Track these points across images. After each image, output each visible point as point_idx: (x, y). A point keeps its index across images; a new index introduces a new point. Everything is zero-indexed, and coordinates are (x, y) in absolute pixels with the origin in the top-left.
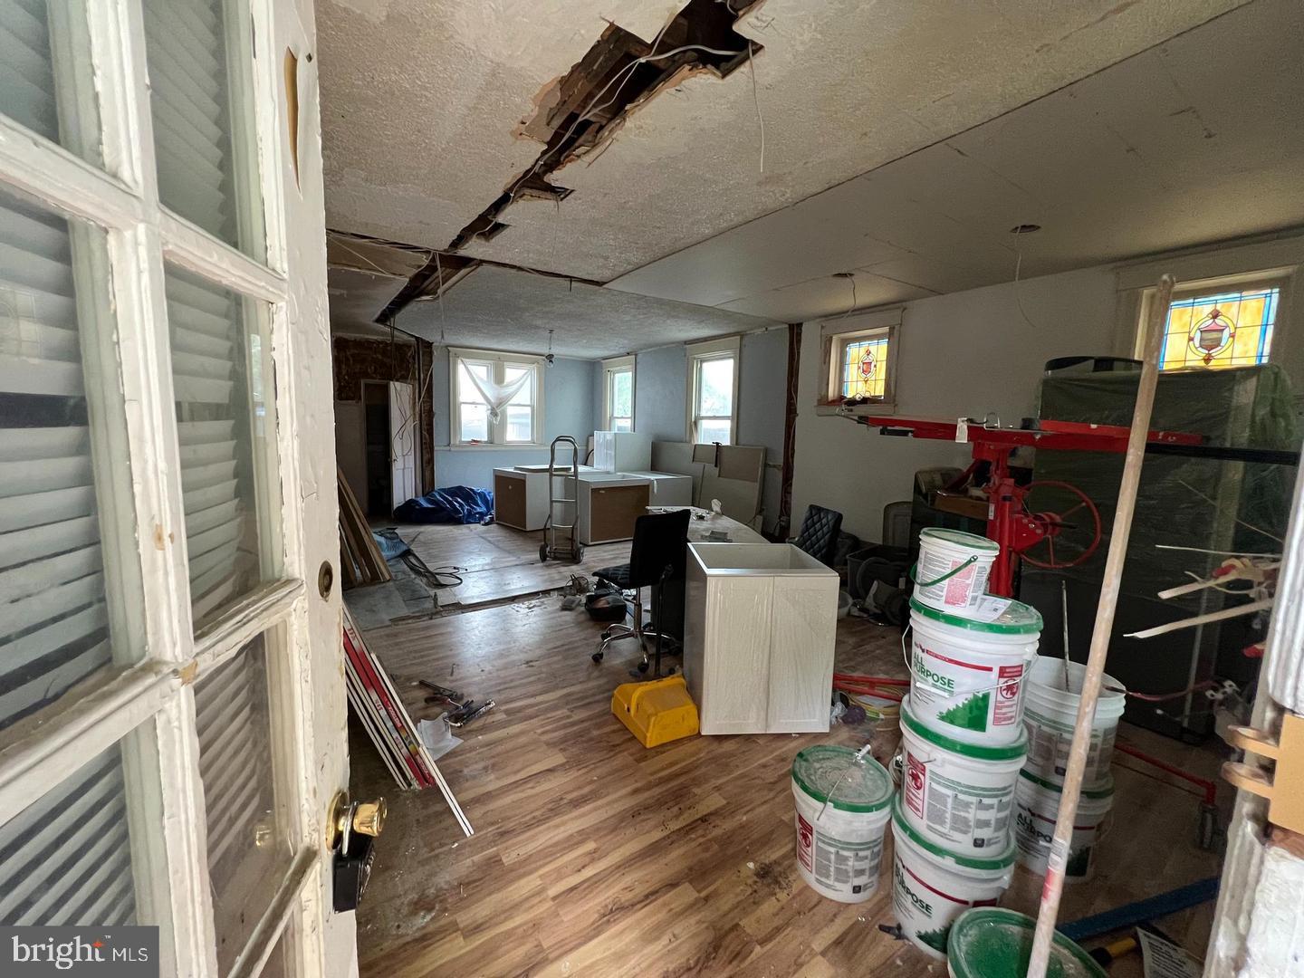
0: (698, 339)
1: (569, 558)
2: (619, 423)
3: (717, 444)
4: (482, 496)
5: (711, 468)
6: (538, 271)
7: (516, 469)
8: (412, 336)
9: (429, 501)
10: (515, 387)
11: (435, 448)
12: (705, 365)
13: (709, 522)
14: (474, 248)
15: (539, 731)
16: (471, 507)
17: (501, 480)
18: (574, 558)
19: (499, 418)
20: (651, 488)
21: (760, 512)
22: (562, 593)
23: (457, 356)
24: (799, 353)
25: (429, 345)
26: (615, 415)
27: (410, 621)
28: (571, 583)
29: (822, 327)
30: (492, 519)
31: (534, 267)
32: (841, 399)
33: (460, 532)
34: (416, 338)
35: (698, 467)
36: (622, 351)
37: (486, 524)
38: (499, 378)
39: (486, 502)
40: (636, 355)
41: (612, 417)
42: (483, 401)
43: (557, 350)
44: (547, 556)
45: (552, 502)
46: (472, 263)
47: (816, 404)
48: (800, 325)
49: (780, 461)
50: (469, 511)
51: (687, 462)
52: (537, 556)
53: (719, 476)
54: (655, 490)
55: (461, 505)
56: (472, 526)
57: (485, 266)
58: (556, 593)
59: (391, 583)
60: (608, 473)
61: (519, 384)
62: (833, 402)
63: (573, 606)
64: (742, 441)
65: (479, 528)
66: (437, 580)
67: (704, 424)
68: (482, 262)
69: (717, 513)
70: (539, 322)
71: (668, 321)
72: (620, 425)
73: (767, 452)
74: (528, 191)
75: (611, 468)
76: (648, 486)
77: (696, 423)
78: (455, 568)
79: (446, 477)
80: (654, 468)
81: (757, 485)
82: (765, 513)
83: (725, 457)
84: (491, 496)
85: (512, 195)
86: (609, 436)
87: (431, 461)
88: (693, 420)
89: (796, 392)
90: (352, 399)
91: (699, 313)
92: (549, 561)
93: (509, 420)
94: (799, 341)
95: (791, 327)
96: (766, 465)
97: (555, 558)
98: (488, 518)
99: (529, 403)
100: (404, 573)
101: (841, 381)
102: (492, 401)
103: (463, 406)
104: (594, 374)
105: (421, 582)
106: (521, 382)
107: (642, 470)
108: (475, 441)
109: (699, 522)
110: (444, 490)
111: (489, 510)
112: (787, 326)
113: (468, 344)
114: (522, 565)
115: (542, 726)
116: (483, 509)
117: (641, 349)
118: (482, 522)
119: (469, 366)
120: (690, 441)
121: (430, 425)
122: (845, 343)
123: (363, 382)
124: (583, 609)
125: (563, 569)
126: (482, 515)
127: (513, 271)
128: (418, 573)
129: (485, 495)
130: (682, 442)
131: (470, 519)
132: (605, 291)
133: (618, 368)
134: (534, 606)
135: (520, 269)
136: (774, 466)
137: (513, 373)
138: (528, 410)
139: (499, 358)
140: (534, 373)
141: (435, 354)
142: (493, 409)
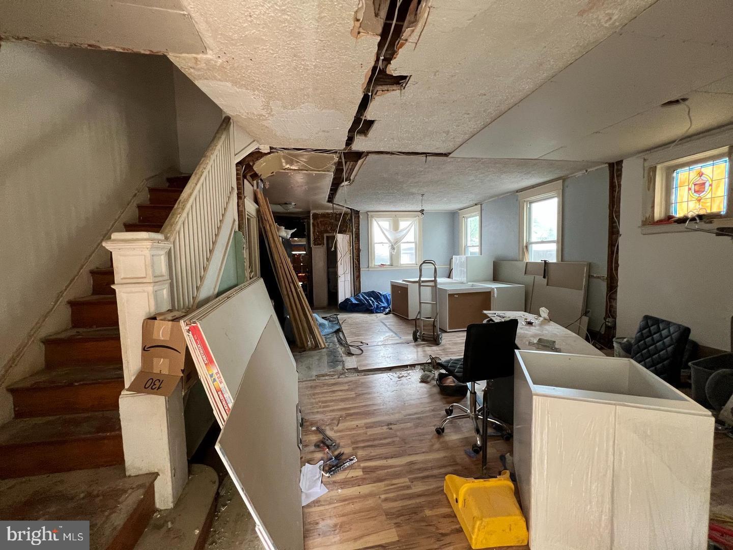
0: (527, 187)
1: (432, 341)
2: (471, 250)
3: (545, 261)
4: (385, 297)
5: (540, 279)
6: (403, 153)
7: (404, 281)
8: (348, 208)
9: (356, 299)
10: (405, 232)
11: (361, 269)
12: (534, 206)
13: (537, 328)
14: (360, 144)
15: (383, 497)
16: (379, 304)
17: (395, 288)
18: (434, 341)
19: (395, 251)
20: (492, 294)
21: (586, 313)
22: (423, 367)
23: (372, 217)
24: (620, 186)
25: (357, 212)
26: (469, 245)
27: (327, 378)
28: (430, 361)
29: (645, 160)
30: (390, 311)
31: (400, 150)
32: (669, 219)
33: (370, 318)
34: (351, 209)
35: (529, 279)
36: (472, 203)
37: (386, 314)
38: (396, 227)
39: (387, 300)
40: (481, 205)
41: (466, 246)
42: (386, 241)
43: (427, 207)
44: (418, 338)
45: (420, 303)
46: (363, 155)
47: (640, 224)
48: (620, 163)
49: (604, 273)
50: (377, 306)
51: (520, 275)
52: (411, 337)
53: (547, 285)
54: (496, 295)
55: (373, 302)
56: (378, 315)
57: (370, 156)
58: (419, 367)
59: (325, 350)
60: (462, 283)
61: (407, 230)
62: (661, 222)
63: (429, 380)
64: (566, 257)
65: (381, 316)
66: (349, 350)
67: (534, 248)
68: (368, 153)
69: (545, 319)
70: (414, 190)
71: (502, 176)
72: (471, 251)
73: (590, 266)
74: (379, 88)
75: (464, 279)
76: (490, 292)
77: (527, 247)
78: (361, 343)
79: (367, 285)
80: (496, 278)
81: (582, 293)
82: (589, 314)
83: (552, 272)
84: (390, 298)
85: (370, 94)
86: (463, 258)
87: (359, 277)
88: (525, 245)
89: (618, 217)
90: (320, 245)
91: (525, 165)
92: (419, 341)
93: (402, 252)
94: (619, 176)
95: (611, 165)
96: (590, 276)
97: (423, 340)
98: (387, 310)
99: (413, 241)
100: (334, 343)
101: (668, 203)
102: (392, 241)
103: (376, 245)
104: (453, 219)
105: (341, 350)
106: (409, 228)
107: (486, 280)
108: (382, 265)
109: (527, 327)
110: (365, 293)
111: (389, 305)
112: (607, 165)
113: (378, 209)
114: (402, 343)
115: (386, 492)
116: (386, 305)
117: (485, 200)
118: (384, 313)
119: (379, 222)
120: (522, 260)
121: (358, 256)
122: (670, 170)
123: (325, 235)
124: (435, 383)
125: (427, 349)
126: (385, 308)
127: (388, 156)
128: (341, 344)
129: (386, 296)
130: (517, 261)
131: (377, 310)
132: (452, 160)
133: (469, 215)
134: (402, 377)
135: (392, 153)
136: (598, 277)
137: (403, 224)
138: (413, 245)
139: (395, 216)
140: (417, 222)
141: (361, 217)
142: (392, 246)
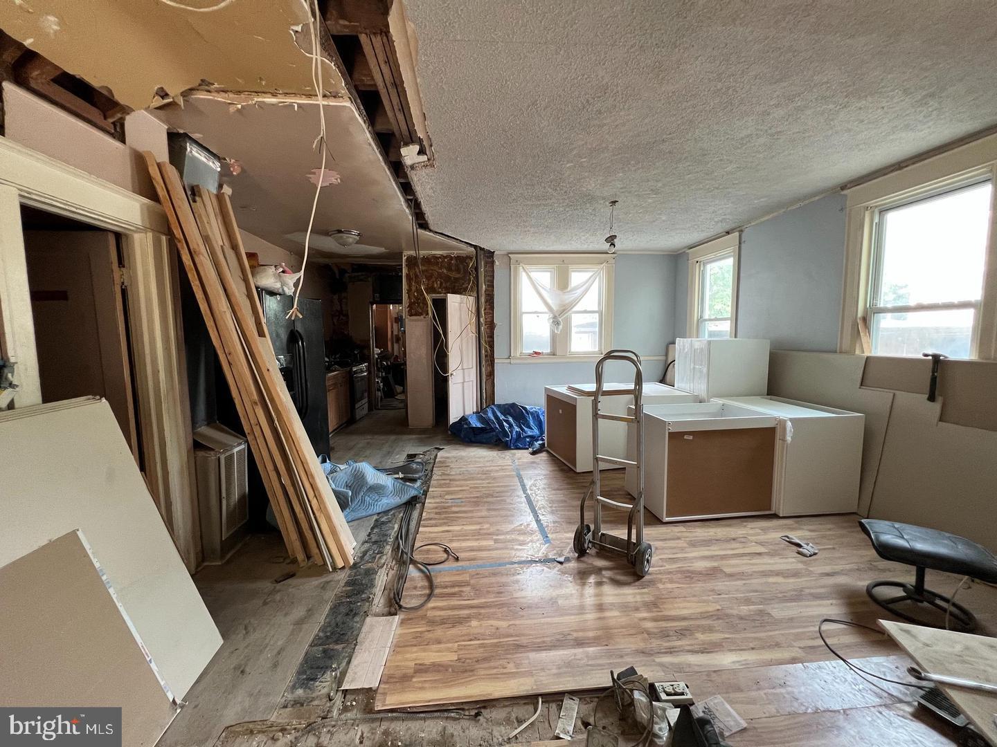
2: (711, 327)
3: (936, 357)
5: (916, 402)
7: (568, 389)
8: (471, 245)
9: (481, 419)
10: (579, 292)
11: (496, 361)
16: (522, 429)
19: (561, 327)
20: (778, 436)
23: (518, 263)
25: (490, 254)
26: (706, 316)
30: (542, 446)
34: (475, 247)
37: (534, 453)
38: (562, 283)
39: (539, 424)
41: (701, 320)
42: (545, 309)
52: (569, 544)
53: (941, 420)
56: (519, 453)
61: (585, 287)
67: (886, 322)
76: (774, 429)
77: (865, 319)
78: (446, 551)
84: (544, 419)
87: (491, 375)
90: (420, 314)
93: (574, 330)
98: (537, 444)
99: (596, 309)
102: (555, 308)
103: (525, 317)
104: (676, 270)
106: (589, 285)
108: (536, 353)
110: (499, 406)
111: (541, 434)
114: (545, 561)
117: (749, 222)
118: (531, 450)
119: (531, 273)
121: (491, 336)
123: (430, 297)
128: (397, 552)
133: (711, 256)
138: (596, 317)
139: (563, 262)
140: (603, 274)
141: (497, 263)
142: (555, 317)
